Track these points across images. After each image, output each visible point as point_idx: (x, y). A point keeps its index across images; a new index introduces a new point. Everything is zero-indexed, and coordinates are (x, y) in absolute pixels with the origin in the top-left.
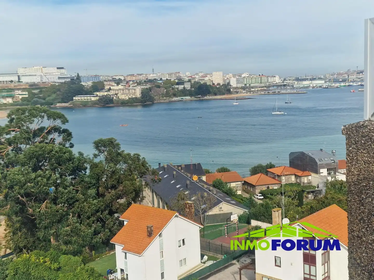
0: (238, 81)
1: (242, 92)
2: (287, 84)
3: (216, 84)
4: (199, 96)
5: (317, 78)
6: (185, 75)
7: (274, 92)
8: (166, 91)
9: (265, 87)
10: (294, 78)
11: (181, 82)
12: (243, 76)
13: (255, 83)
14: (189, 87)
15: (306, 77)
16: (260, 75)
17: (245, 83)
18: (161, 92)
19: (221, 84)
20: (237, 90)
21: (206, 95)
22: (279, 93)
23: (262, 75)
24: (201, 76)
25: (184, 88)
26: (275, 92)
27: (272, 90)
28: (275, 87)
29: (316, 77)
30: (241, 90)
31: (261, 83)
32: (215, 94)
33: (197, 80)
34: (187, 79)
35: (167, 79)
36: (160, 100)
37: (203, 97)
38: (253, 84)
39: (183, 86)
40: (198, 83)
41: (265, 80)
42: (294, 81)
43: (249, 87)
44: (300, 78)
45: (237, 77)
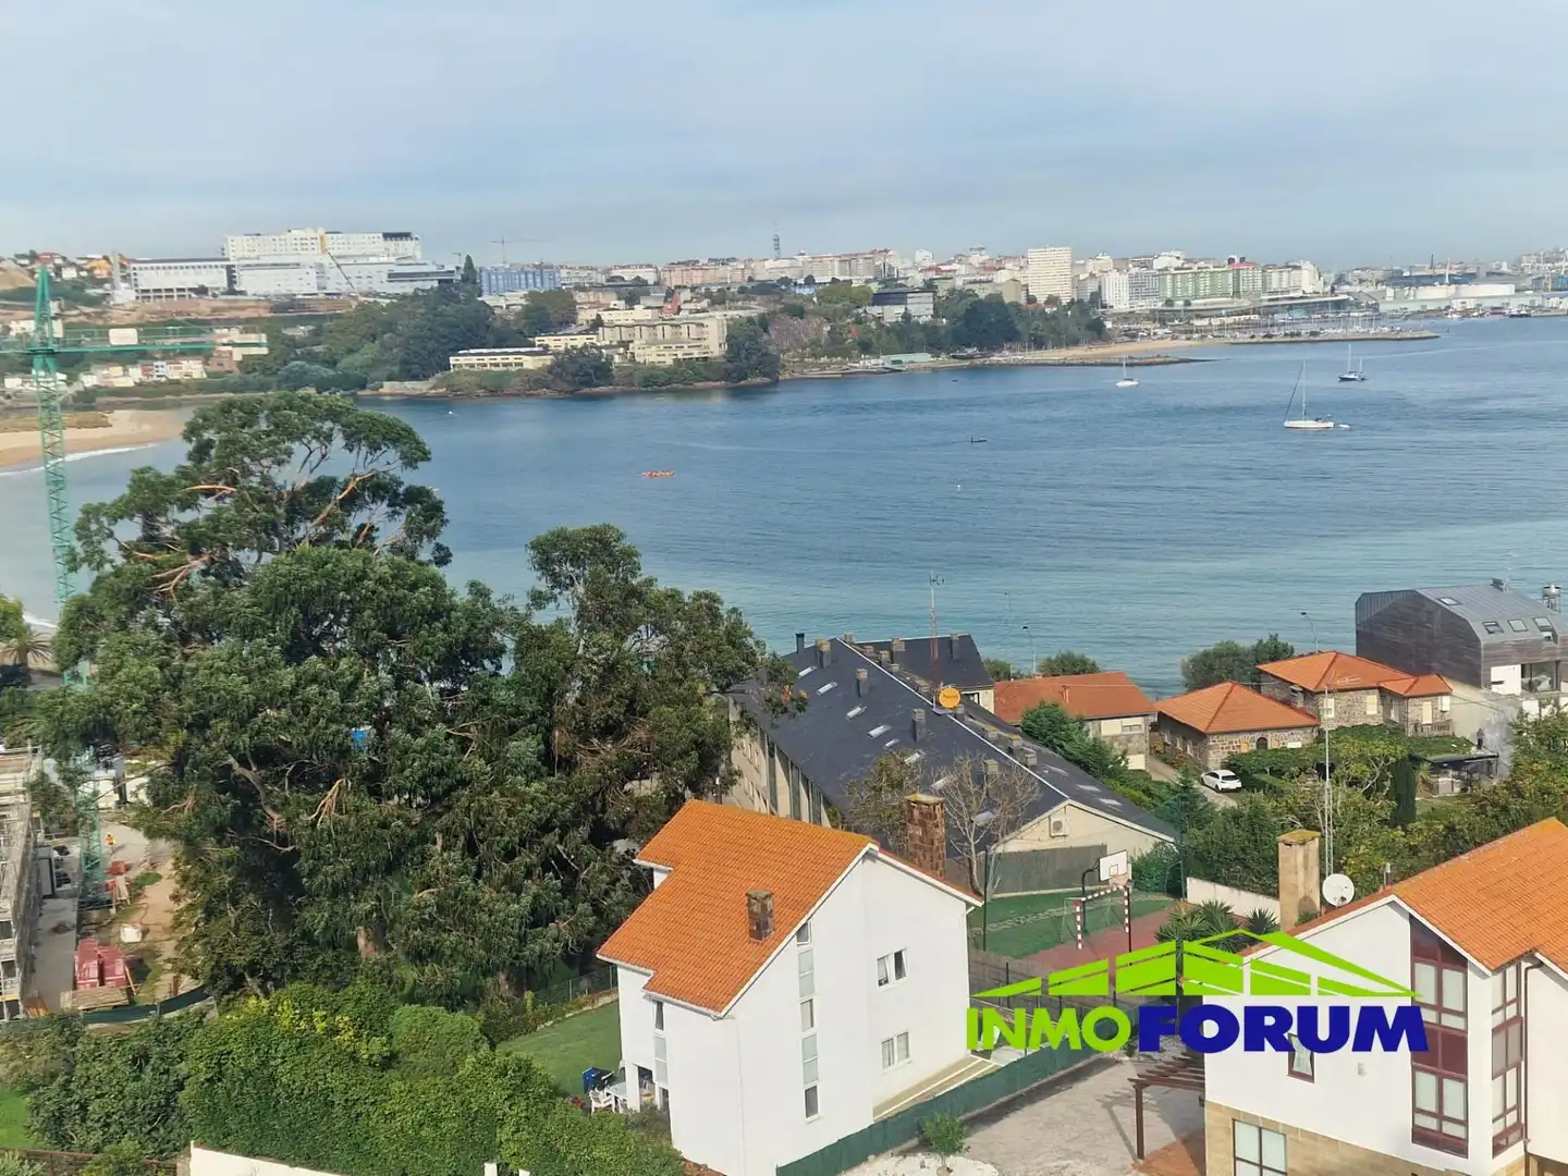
0: (1137, 288)
1: (1155, 334)
2: (1351, 299)
3: (1041, 300)
4: (970, 351)
5: (1482, 274)
6: (909, 264)
7: (1292, 335)
8: (829, 328)
9: (1255, 311)
10: (1379, 274)
11: (892, 292)
12: (1158, 264)
13: (1209, 296)
14: (927, 312)
15: (1433, 266)
16: (1231, 261)
17: (1169, 294)
18: (806, 335)
19: (1065, 301)
20: (1132, 326)
21: (995, 346)
22: (1315, 339)
23: (1242, 260)
24: (977, 265)
25: (907, 316)
26: (1299, 334)
27: (1284, 324)
28: (1297, 314)
29: (1479, 268)
30: (1149, 327)
31: (1236, 293)
32: (1039, 344)
33: (959, 283)
34: (918, 279)
35: (834, 280)
36: (806, 367)
37: (983, 356)
38: (1203, 298)
39: (900, 310)
40: (963, 295)
41: (1251, 279)
42: (1380, 287)
43: (1182, 313)
44: (1406, 274)
45: (1134, 271)
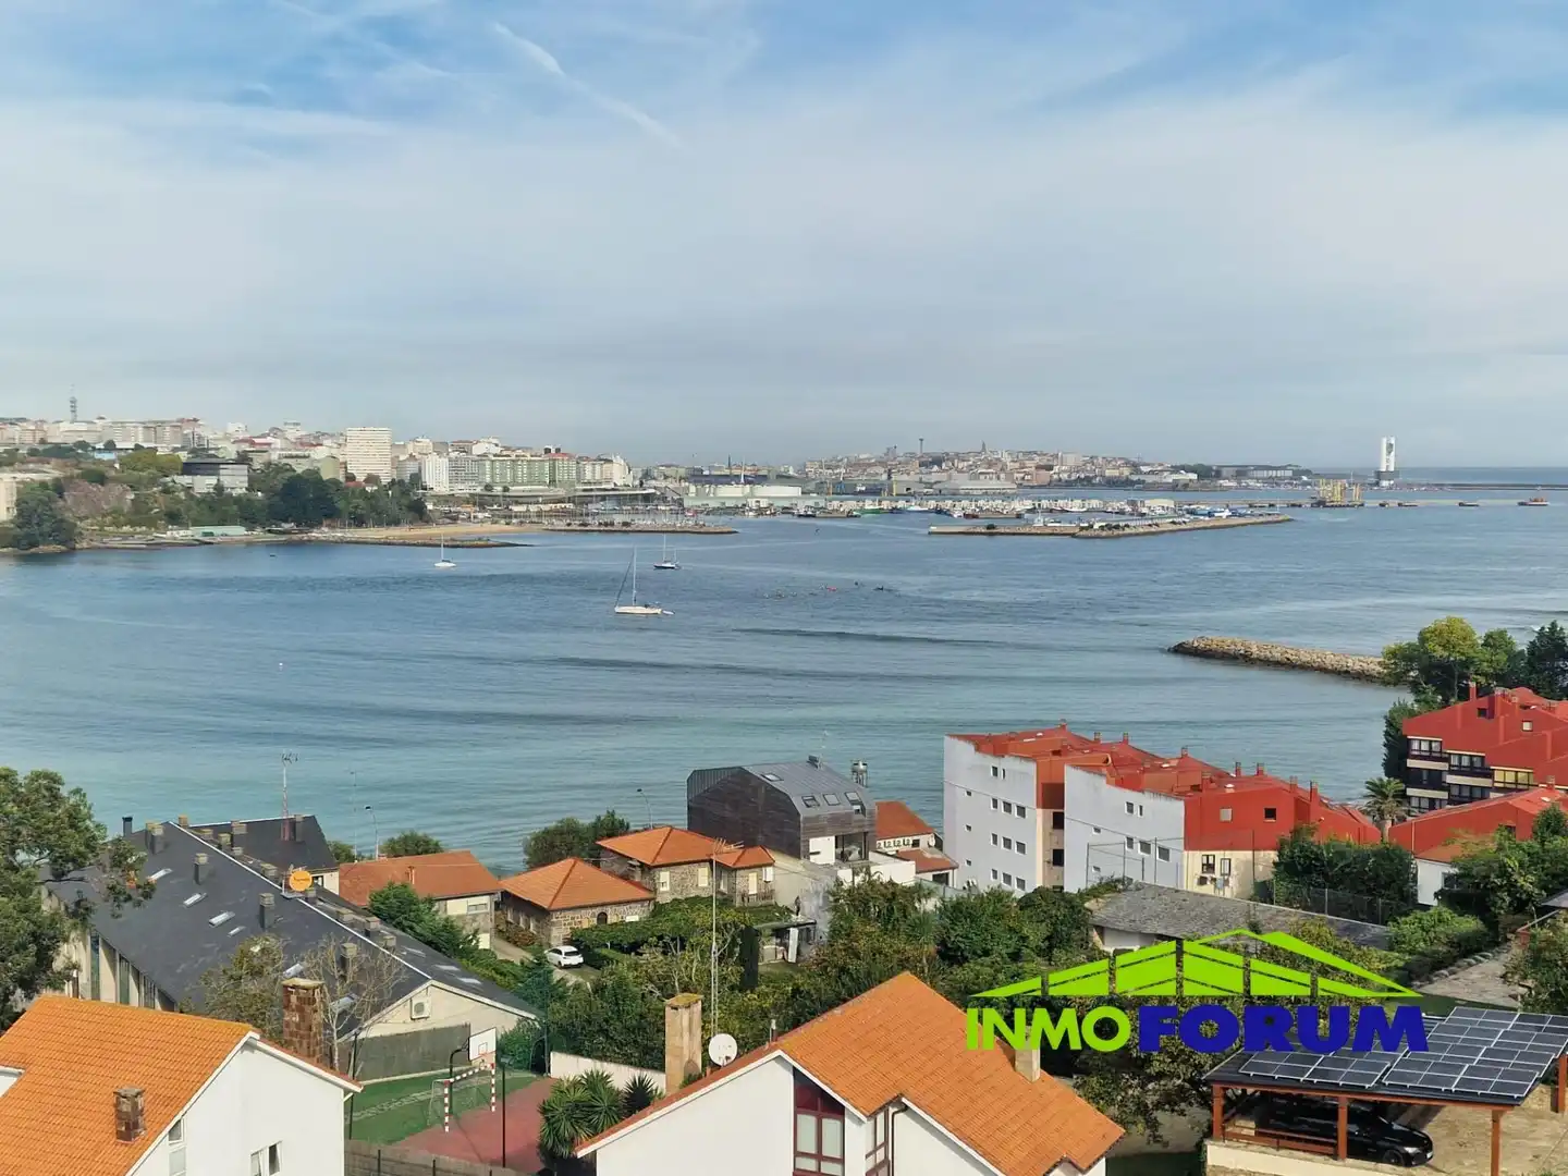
0: (456, 472)
1: (475, 517)
2: (658, 493)
3: (360, 478)
4: (286, 526)
5: (772, 476)
6: (220, 435)
7: (606, 524)
8: (133, 497)
9: (570, 500)
10: (682, 472)
11: (203, 462)
12: (477, 450)
13: (530, 483)
14: (241, 485)
15: (729, 467)
16: (547, 451)
17: (488, 480)
18: (108, 503)
19: (385, 481)
20: (452, 509)
21: (315, 523)
22: (627, 529)
23: (558, 450)
24: (294, 441)
25: (219, 488)
26: (612, 524)
27: (598, 514)
28: (609, 505)
29: (769, 471)
30: (469, 510)
31: (552, 482)
32: (359, 522)
33: (274, 457)
34: (231, 451)
35: (138, 447)
36: (107, 536)
37: (301, 532)
38: (522, 484)
39: (212, 480)
40: (280, 469)
41: (566, 470)
42: (684, 484)
43: (501, 498)
44: (706, 473)
45: (454, 455)
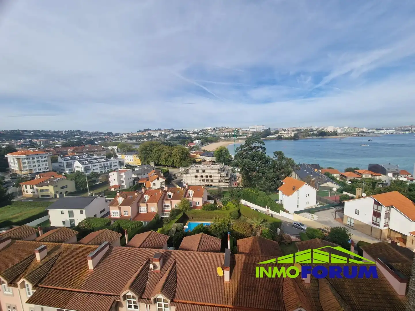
0: (342, 130)
2: (370, 132)
3: (330, 131)
4: (321, 136)
5: (390, 129)
8: (305, 134)
9: (357, 133)
10: (375, 129)
11: (312, 130)
12: (344, 128)
14: (316, 133)
15: (383, 128)
16: (354, 128)
17: (346, 131)
18: (302, 134)
19: (333, 131)
20: (341, 134)
21: (324, 136)
22: (365, 136)
23: (356, 127)
24: (322, 128)
25: (314, 133)
26: (363, 135)
27: (361, 134)
28: (363, 133)
30: (343, 134)
31: (355, 131)
32: (329, 136)
33: (320, 130)
34: (315, 129)
35: (306, 129)
36: (302, 138)
38: (350, 131)
39: (313, 132)
41: (357, 130)
43: (347, 133)
44: (379, 129)
45: (341, 128)
